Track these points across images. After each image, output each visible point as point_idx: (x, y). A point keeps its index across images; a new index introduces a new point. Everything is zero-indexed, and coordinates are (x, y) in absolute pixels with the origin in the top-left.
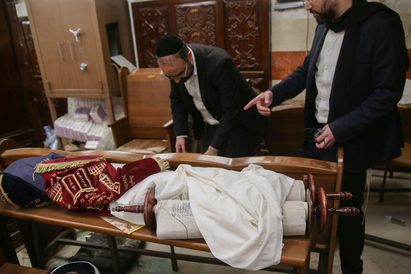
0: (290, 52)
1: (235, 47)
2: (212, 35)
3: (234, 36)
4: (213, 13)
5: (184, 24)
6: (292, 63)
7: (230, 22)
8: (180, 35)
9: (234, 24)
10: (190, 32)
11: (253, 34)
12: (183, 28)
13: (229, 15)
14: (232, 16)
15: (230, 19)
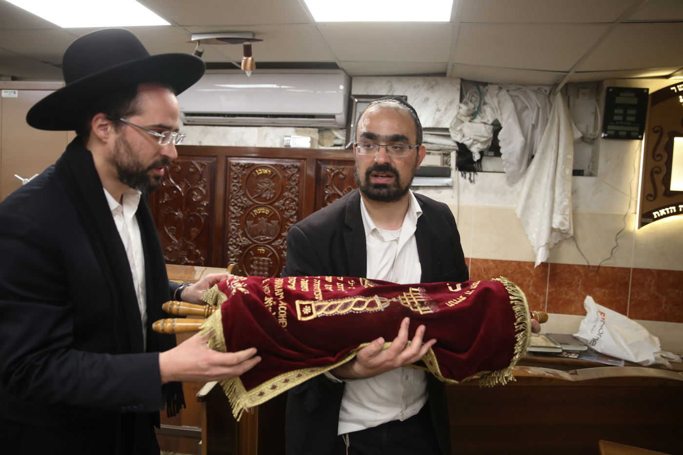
2: (292, 216)
4: (297, 179)
5: (242, 192)
7: (326, 198)
8: (232, 208)
10: (251, 206)
12: (240, 198)
13: (327, 186)
14: (331, 189)
15: (326, 192)
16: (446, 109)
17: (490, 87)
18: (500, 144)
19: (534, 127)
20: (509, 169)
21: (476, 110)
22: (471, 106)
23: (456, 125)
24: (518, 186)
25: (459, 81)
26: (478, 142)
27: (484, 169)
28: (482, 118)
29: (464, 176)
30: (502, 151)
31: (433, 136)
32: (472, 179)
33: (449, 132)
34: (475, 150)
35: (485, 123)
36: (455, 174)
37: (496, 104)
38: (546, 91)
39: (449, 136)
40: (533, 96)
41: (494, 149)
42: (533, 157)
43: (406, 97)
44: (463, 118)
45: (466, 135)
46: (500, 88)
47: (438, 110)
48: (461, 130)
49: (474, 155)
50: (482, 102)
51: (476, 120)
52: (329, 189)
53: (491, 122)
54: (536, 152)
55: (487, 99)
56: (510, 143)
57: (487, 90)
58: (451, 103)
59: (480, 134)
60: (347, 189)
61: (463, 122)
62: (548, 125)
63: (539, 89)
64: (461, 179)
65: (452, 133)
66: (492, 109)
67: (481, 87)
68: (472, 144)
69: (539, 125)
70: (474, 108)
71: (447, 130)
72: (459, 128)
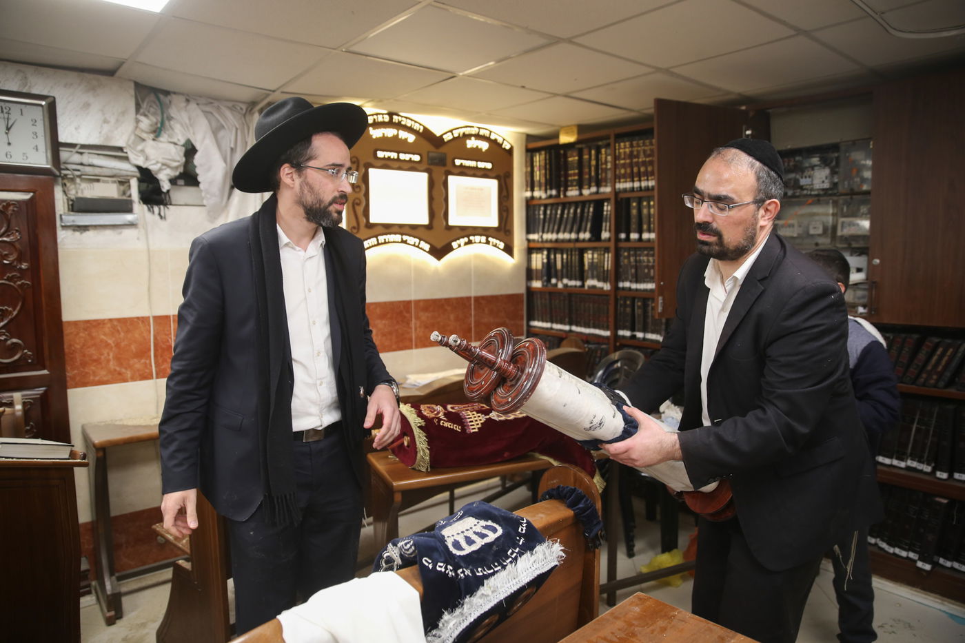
0: (111, 320)
6: (117, 345)
11: (9, 279)
16: (117, 121)
17: (174, 98)
18: (198, 171)
19: (233, 151)
20: (210, 201)
21: (159, 125)
22: (154, 120)
23: (135, 144)
25: (132, 85)
26: (168, 166)
27: (173, 203)
28: (170, 136)
29: (151, 211)
30: (200, 179)
31: (101, 157)
32: (162, 214)
33: (126, 153)
34: (164, 177)
35: (175, 144)
36: (139, 208)
37: (187, 121)
38: (241, 109)
39: (126, 159)
40: (228, 114)
41: (188, 177)
43: (54, 98)
44: (144, 135)
45: (152, 157)
46: (188, 101)
47: (106, 121)
48: (142, 151)
49: (162, 184)
50: (166, 116)
51: (161, 139)
53: (182, 141)
55: (173, 112)
56: (209, 169)
57: (170, 102)
58: (123, 113)
59: (170, 158)
61: (144, 140)
63: (233, 106)
64: (148, 215)
65: (131, 156)
66: (182, 125)
67: (162, 97)
68: (160, 169)
69: (238, 149)
70: (156, 124)
71: (121, 149)
72: (140, 148)
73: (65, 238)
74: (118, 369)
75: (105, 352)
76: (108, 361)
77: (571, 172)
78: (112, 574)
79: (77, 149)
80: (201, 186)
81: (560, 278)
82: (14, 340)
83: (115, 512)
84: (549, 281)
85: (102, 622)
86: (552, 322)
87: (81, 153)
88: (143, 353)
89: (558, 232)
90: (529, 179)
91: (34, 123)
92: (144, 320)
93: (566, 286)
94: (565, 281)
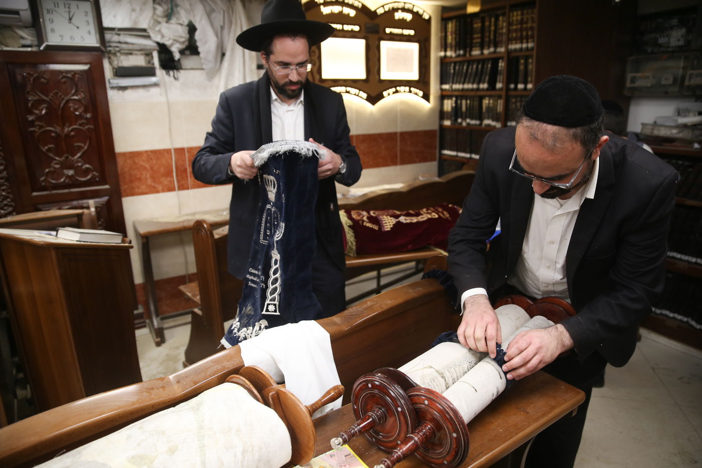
0: (146, 152)
1: (46, 148)
3: (42, 130)
6: (152, 168)
7: (30, 105)
9: (41, 108)
11: (81, 125)
13: (28, 93)
14: (34, 94)
15: (30, 99)
16: (141, 9)
18: (198, 44)
19: (222, 28)
20: (208, 66)
21: (170, 11)
22: (166, 7)
23: (154, 26)
24: (216, 80)
26: (177, 41)
27: (183, 67)
28: (178, 19)
29: (168, 74)
30: (200, 50)
31: (133, 37)
32: (176, 76)
33: (149, 33)
34: (175, 50)
35: (181, 25)
36: (160, 72)
37: (188, 7)
39: (148, 37)
41: (192, 49)
42: (223, 55)
44: (160, 19)
45: (166, 35)
47: (133, 10)
48: (159, 31)
49: (174, 54)
50: (174, 4)
51: (172, 21)
52: (32, 95)
53: (186, 23)
54: (226, 50)
56: (206, 43)
58: (145, 4)
59: (179, 35)
60: (54, 94)
61: (159, 23)
62: (233, 27)
64: (166, 77)
65: (152, 35)
66: (185, 10)
68: (172, 44)
69: (226, 27)
70: (168, 10)
71: (144, 30)
72: (157, 28)
73: (112, 95)
74: (153, 184)
75: (144, 173)
76: (146, 179)
77: (476, 36)
78: (157, 316)
79: (116, 31)
80: (201, 55)
81: (464, 119)
82: (87, 166)
83: (157, 277)
84: (456, 120)
85: (153, 344)
86: (457, 151)
87: (119, 35)
88: (169, 173)
89: (464, 83)
90: (443, 42)
91: (86, 14)
92: (168, 151)
93: (468, 124)
94: (468, 121)
